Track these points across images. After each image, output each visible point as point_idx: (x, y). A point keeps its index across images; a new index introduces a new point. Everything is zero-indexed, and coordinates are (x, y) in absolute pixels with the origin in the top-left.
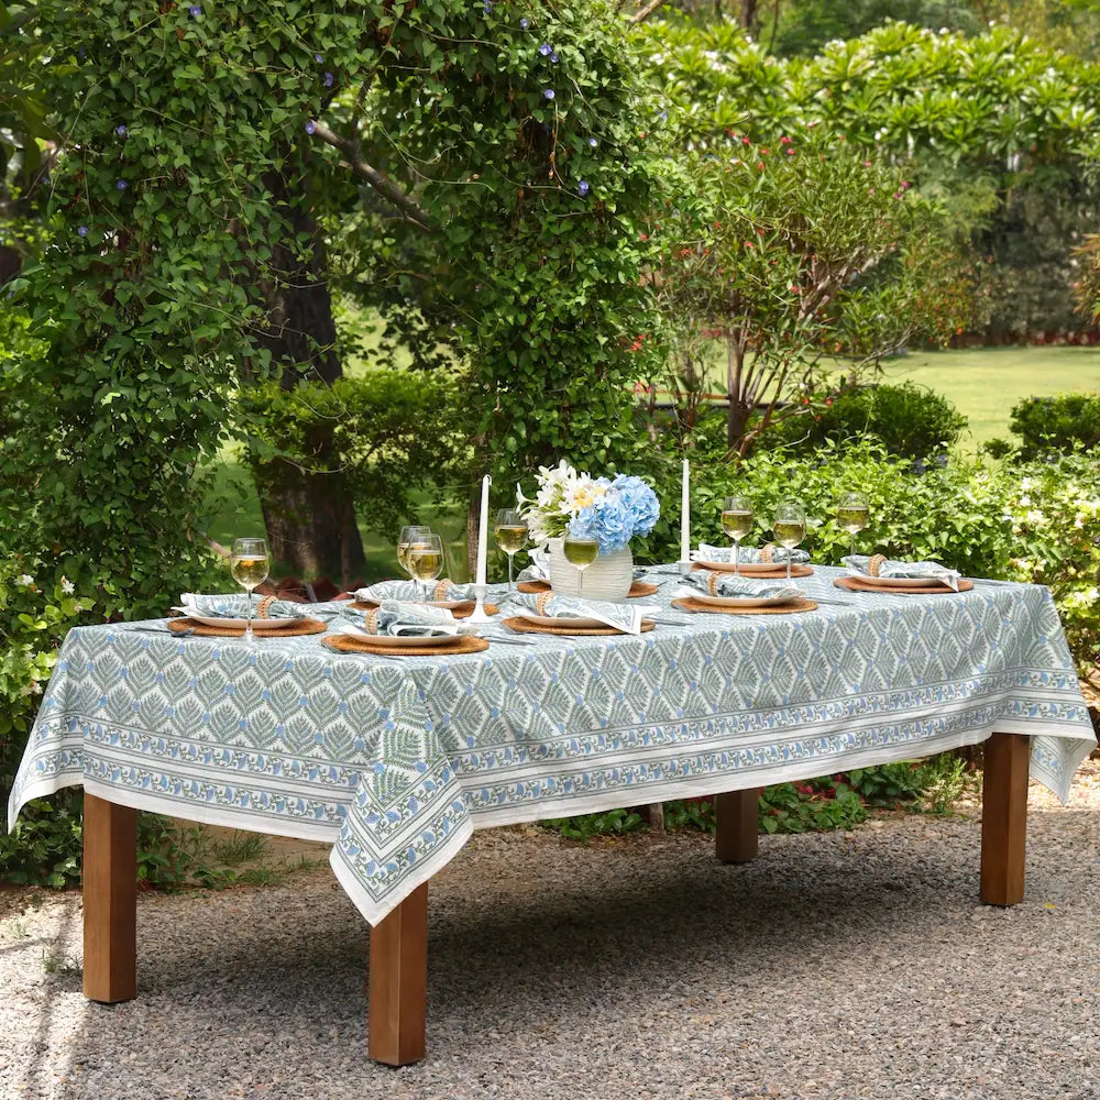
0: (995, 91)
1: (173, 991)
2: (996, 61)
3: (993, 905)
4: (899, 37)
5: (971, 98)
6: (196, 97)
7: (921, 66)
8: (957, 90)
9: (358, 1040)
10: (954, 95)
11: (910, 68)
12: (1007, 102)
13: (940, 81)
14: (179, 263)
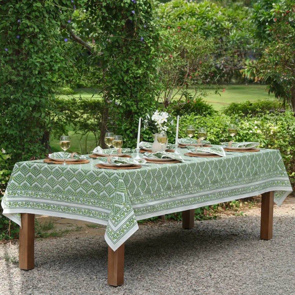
0: (205, 18)
1: (44, 266)
2: (205, 10)
3: (264, 240)
4: (179, 3)
5: (199, 20)
6: (39, 12)
7: (185, 11)
8: (195, 17)
9: (102, 279)
10: (194, 19)
11: (182, 11)
12: (209, 21)
13: (190, 15)
14: (36, 59)
